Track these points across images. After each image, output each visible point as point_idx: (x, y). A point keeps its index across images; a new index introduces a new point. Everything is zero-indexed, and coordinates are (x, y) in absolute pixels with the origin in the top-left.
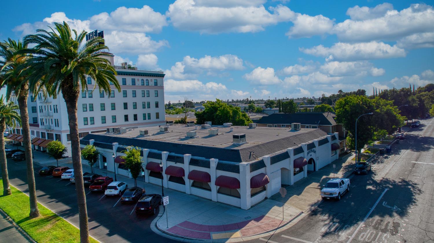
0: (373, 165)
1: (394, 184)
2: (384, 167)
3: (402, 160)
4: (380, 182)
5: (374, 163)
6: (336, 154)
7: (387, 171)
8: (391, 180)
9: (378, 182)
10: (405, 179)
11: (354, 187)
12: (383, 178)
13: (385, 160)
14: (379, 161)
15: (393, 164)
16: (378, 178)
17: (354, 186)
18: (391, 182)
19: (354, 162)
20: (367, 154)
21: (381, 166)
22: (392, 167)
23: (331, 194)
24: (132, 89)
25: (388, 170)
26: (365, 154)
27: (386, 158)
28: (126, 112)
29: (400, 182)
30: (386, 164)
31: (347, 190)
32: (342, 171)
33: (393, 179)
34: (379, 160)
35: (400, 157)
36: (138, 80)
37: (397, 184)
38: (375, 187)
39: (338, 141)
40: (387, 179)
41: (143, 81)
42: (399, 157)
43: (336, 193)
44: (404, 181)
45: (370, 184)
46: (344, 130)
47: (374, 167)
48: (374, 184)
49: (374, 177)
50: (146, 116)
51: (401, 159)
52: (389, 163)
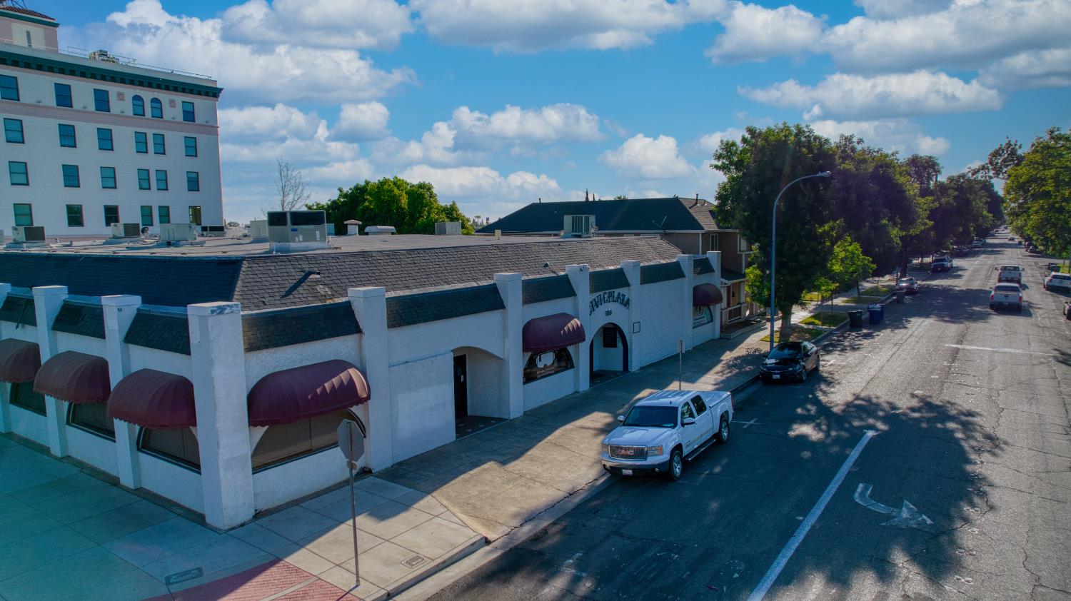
0: (827, 358)
1: (893, 417)
2: (861, 362)
3: (917, 342)
4: (844, 411)
5: (828, 352)
6: (712, 321)
7: (872, 372)
8: (881, 400)
9: (835, 410)
10: (930, 397)
11: (751, 425)
12: (857, 397)
13: (865, 342)
14: (845, 346)
15: (891, 353)
16: (837, 397)
17: (752, 422)
18: (883, 410)
19: (765, 348)
20: (811, 327)
21: (852, 357)
22: (888, 361)
23: (641, 453)
24: (98, 122)
25: (877, 367)
26: (806, 327)
27: (866, 336)
28: (73, 196)
29: (913, 410)
30: (870, 352)
31: (718, 436)
32: (717, 373)
33: (891, 400)
34: (846, 344)
35: (908, 335)
36: (121, 96)
37: (904, 414)
38: (824, 427)
39: (716, 280)
40: (868, 400)
41: (140, 103)
42: (906, 334)
43: (660, 450)
44: (927, 405)
45: (804, 420)
46: (742, 249)
47: (830, 362)
48: (822, 418)
49: (825, 393)
50: (151, 216)
51: (912, 339)
52: (877, 350)
